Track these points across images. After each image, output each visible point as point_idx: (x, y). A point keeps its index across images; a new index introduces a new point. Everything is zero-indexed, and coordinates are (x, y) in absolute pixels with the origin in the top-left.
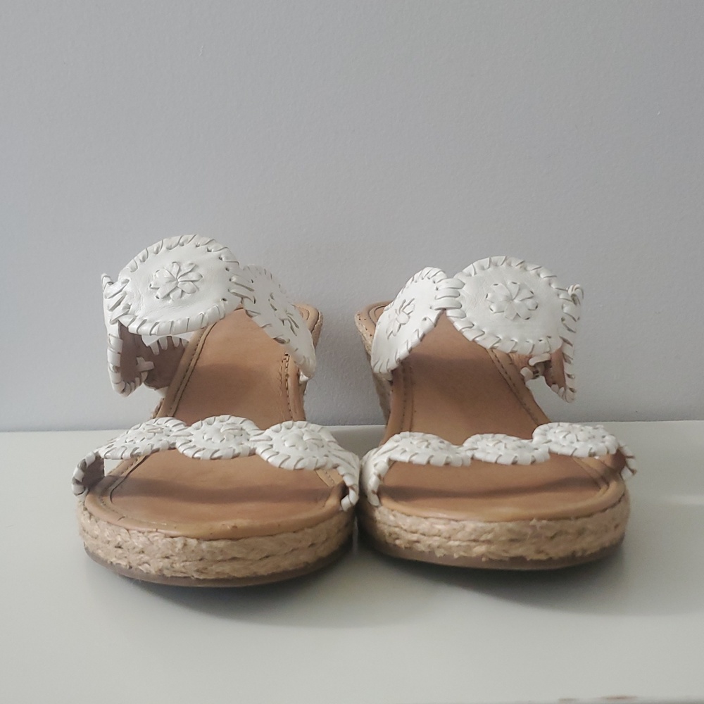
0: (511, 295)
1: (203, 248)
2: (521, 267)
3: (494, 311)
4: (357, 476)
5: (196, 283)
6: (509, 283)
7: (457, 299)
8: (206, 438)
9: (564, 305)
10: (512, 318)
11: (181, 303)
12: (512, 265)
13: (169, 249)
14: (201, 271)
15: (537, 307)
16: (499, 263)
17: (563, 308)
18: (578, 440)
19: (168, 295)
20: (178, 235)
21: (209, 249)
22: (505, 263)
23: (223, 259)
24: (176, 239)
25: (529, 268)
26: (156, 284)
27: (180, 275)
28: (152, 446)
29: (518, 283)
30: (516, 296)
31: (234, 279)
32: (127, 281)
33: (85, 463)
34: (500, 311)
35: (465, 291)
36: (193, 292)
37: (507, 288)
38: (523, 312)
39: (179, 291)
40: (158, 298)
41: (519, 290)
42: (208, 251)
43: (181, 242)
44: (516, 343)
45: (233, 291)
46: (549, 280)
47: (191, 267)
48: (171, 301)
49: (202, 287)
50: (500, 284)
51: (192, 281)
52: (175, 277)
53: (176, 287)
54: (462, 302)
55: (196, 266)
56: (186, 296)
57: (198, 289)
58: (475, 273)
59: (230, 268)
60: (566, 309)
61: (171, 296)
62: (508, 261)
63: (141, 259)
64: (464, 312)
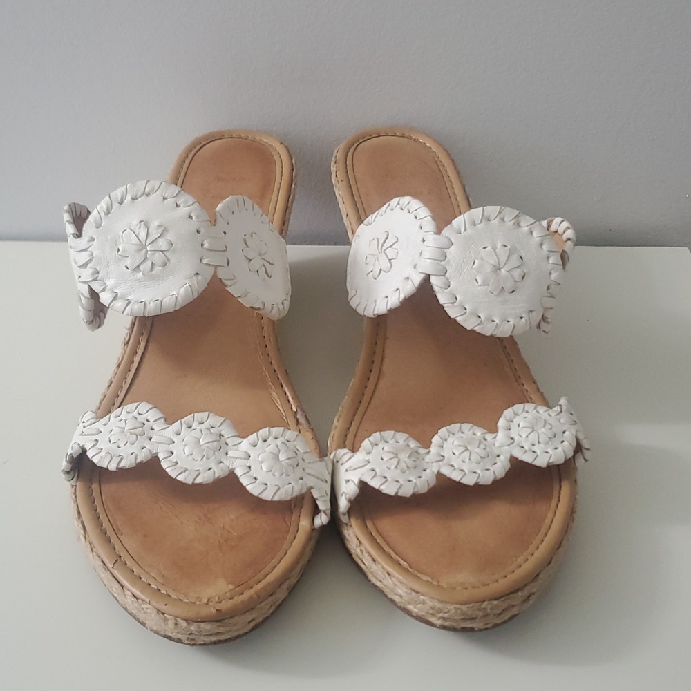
0: (499, 265)
1: (170, 201)
2: (514, 224)
3: (479, 284)
4: (329, 479)
5: (166, 253)
6: (499, 245)
7: (443, 263)
8: (187, 453)
9: (552, 271)
10: (496, 293)
11: (151, 277)
12: (505, 219)
13: (134, 199)
14: (170, 236)
15: (523, 277)
16: (492, 218)
17: (550, 273)
18: (539, 442)
19: (138, 266)
20: (144, 180)
21: (178, 203)
22: (498, 218)
23: (194, 218)
24: (141, 184)
25: (522, 224)
26: (124, 251)
27: (148, 242)
28: (136, 458)
29: (509, 247)
30: (505, 264)
31: (206, 245)
32: (93, 239)
33: (72, 457)
34: (485, 284)
35: (452, 252)
36: (164, 264)
37: (496, 255)
38: (509, 285)
39: (149, 263)
40: (127, 268)
41: (509, 256)
42: (177, 206)
43: (147, 190)
44: (497, 324)
45: (205, 261)
46: (542, 241)
47: (160, 230)
48: (141, 274)
49: (173, 259)
50: (489, 248)
51: (162, 251)
52: (144, 243)
53: (146, 259)
54: (447, 267)
55: (165, 230)
56: (157, 269)
57: (168, 260)
58: (465, 230)
59: (202, 230)
60: (554, 276)
61: (141, 267)
62: (501, 215)
63: (105, 211)
64: (448, 280)
